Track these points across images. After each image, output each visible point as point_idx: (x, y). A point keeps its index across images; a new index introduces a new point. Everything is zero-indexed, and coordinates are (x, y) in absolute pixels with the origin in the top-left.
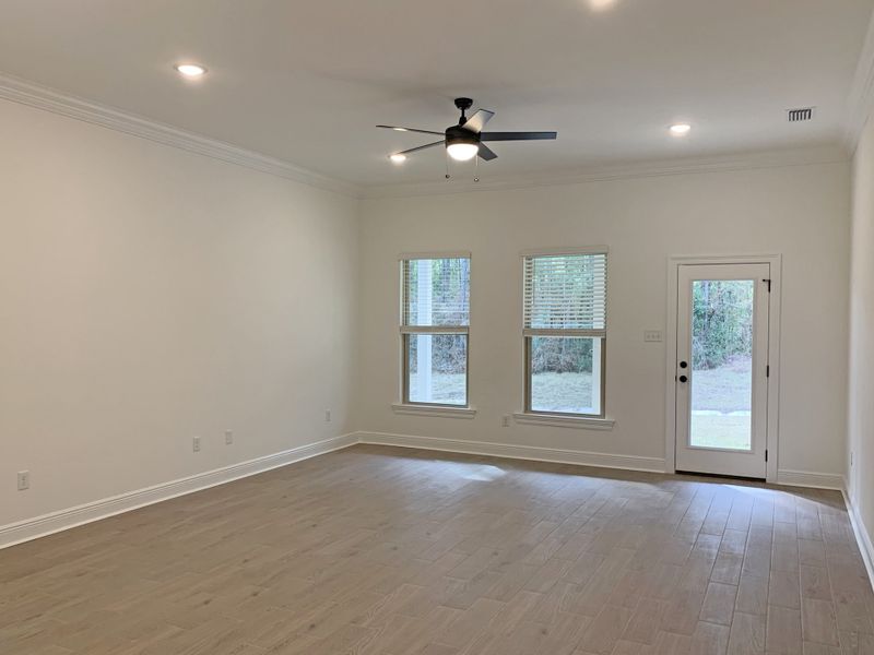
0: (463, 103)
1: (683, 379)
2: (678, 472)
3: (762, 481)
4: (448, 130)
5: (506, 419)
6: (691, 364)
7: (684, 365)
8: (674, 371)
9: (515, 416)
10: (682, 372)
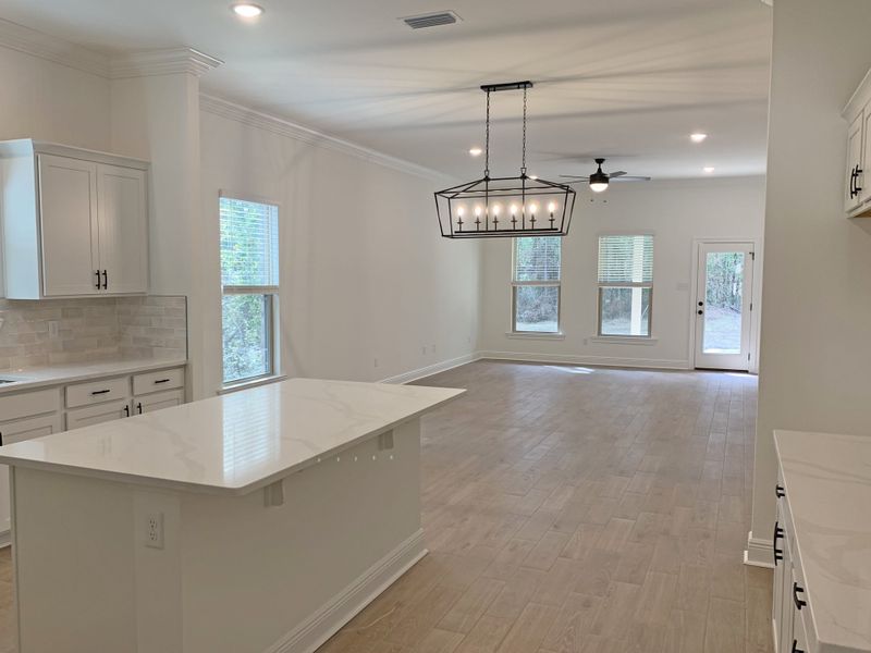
0: (600, 161)
1: (700, 312)
2: (697, 369)
3: (746, 372)
4: (592, 176)
5: (585, 340)
6: (706, 305)
7: (701, 304)
8: (694, 307)
9: (592, 338)
10: (700, 308)
